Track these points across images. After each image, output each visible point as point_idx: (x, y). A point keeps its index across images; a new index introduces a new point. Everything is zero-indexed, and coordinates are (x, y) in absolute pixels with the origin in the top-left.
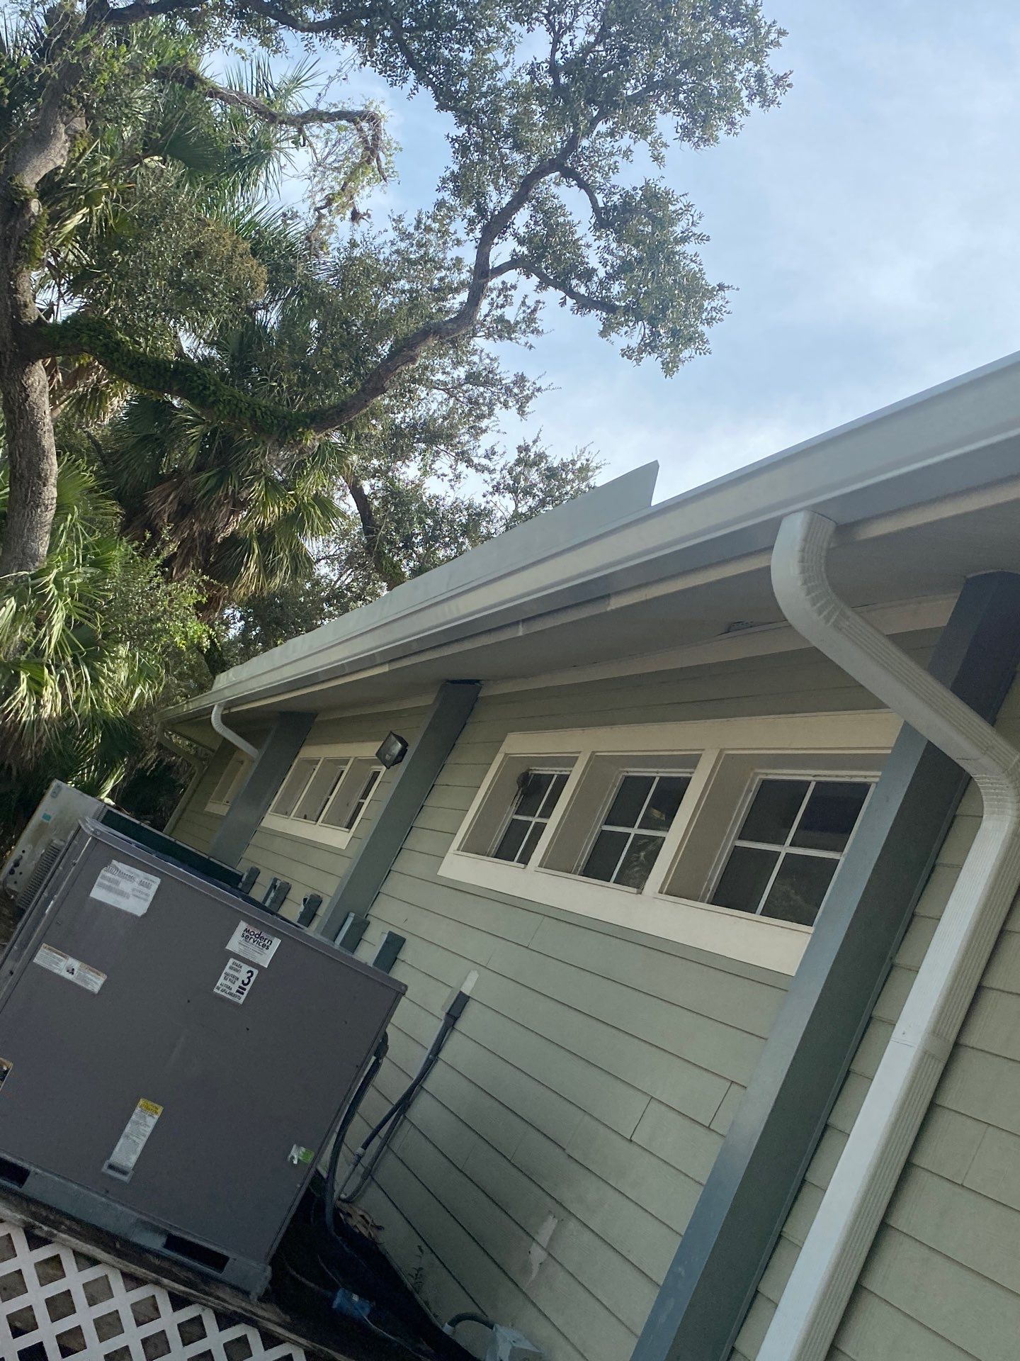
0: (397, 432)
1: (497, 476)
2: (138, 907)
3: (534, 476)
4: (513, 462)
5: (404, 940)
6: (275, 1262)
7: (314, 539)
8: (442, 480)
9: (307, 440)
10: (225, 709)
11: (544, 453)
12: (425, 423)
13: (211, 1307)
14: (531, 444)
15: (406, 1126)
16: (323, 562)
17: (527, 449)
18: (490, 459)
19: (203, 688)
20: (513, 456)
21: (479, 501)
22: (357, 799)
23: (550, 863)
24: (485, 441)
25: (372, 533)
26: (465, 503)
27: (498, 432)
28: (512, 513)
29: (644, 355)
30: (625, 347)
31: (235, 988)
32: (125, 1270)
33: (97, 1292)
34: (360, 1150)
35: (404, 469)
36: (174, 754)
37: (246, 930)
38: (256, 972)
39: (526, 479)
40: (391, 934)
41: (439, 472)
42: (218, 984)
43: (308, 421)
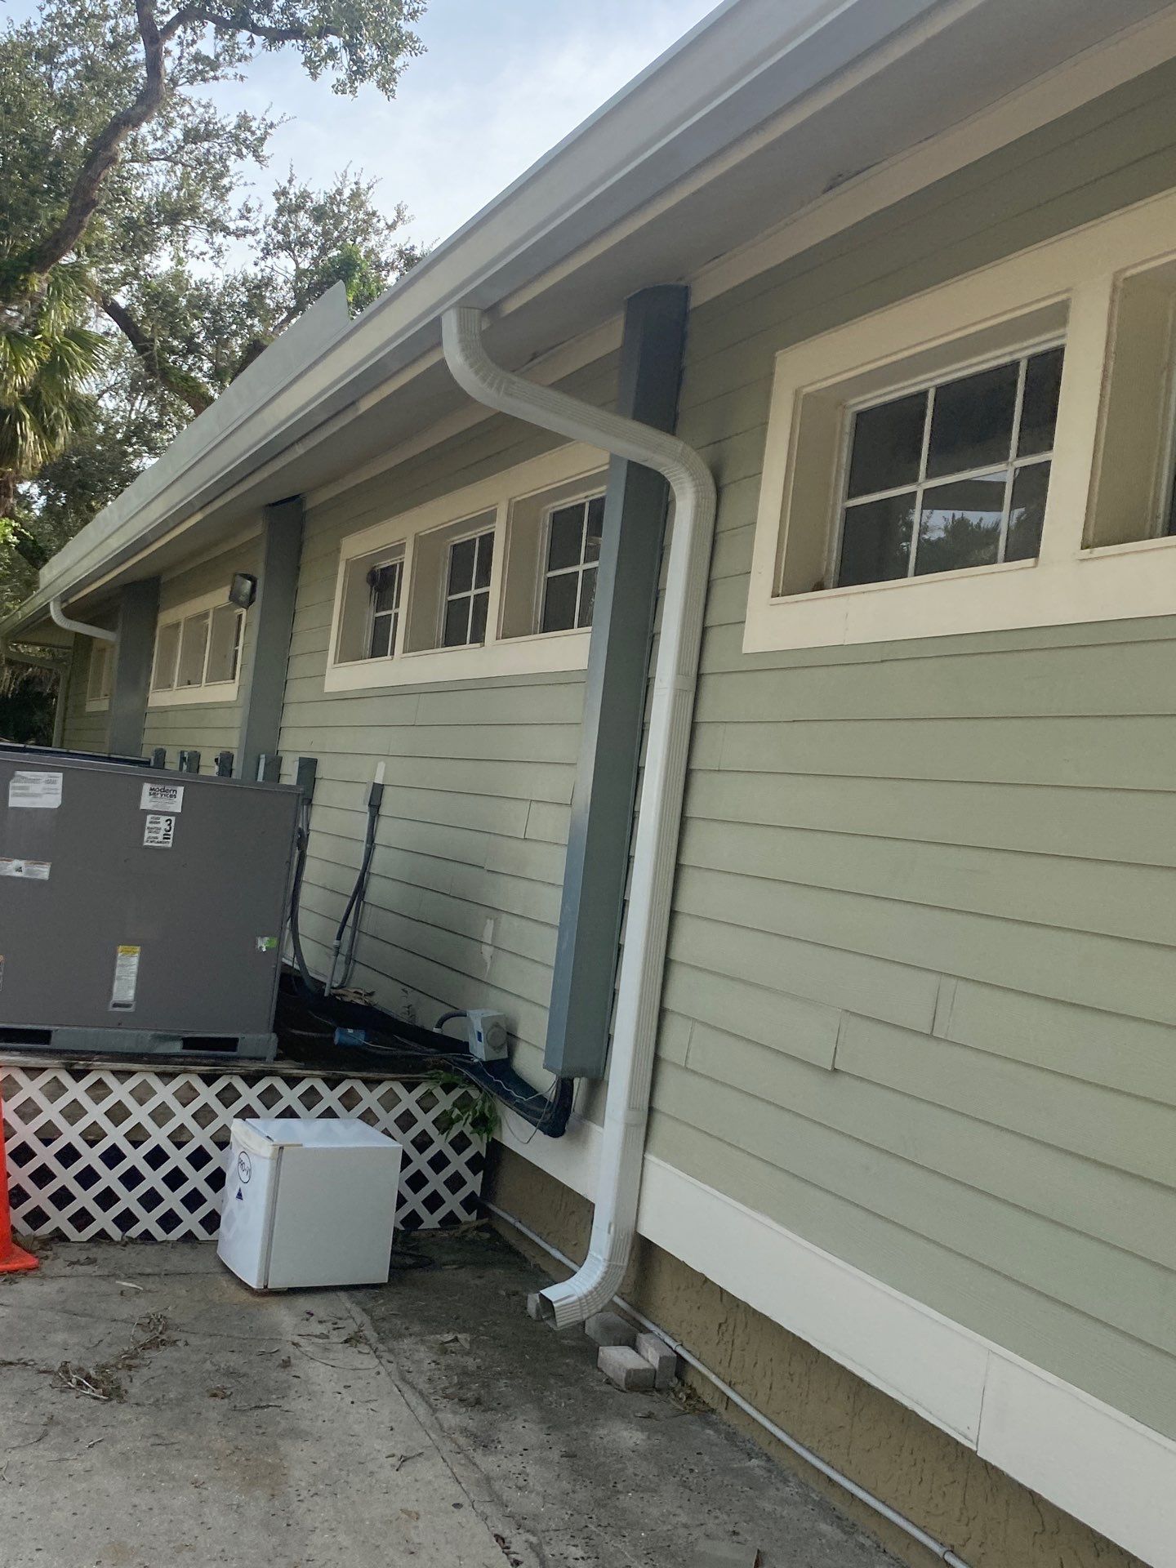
0: (130, 225)
1: (262, 236)
2: (53, 800)
3: (304, 220)
4: (273, 215)
5: (315, 761)
6: (277, 1029)
7: (84, 381)
8: (203, 260)
9: (33, 285)
10: (62, 602)
11: (305, 191)
12: (157, 204)
13: (235, 1074)
14: (287, 185)
15: (368, 909)
16: (106, 396)
17: (284, 193)
18: (247, 219)
19: (31, 585)
20: (271, 206)
21: (252, 271)
22: (232, 648)
23: (412, 646)
24: (235, 200)
25: (147, 349)
26: (239, 278)
27: (245, 184)
28: (294, 273)
29: (357, 84)
30: (335, 82)
31: (160, 837)
32: (158, 1070)
33: (142, 1095)
34: (336, 943)
35: (155, 263)
36: (28, 666)
37: (151, 789)
38: (173, 819)
39: (297, 228)
40: (301, 759)
41: (197, 252)
42: (145, 839)
43: (27, 264)
